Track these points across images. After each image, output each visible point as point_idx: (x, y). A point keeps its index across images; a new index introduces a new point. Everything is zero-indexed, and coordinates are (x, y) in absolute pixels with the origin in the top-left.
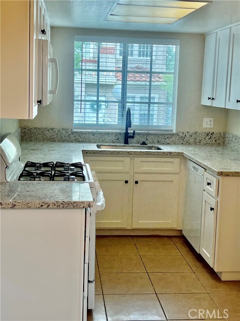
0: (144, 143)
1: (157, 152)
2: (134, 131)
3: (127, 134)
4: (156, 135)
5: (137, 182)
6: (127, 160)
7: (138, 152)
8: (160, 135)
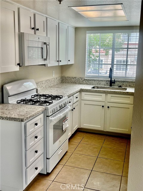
0: (120, 86)
1: (120, 92)
2: (115, 80)
3: (111, 81)
4: (128, 82)
5: (108, 107)
6: (104, 95)
7: (109, 91)
8: (131, 82)
